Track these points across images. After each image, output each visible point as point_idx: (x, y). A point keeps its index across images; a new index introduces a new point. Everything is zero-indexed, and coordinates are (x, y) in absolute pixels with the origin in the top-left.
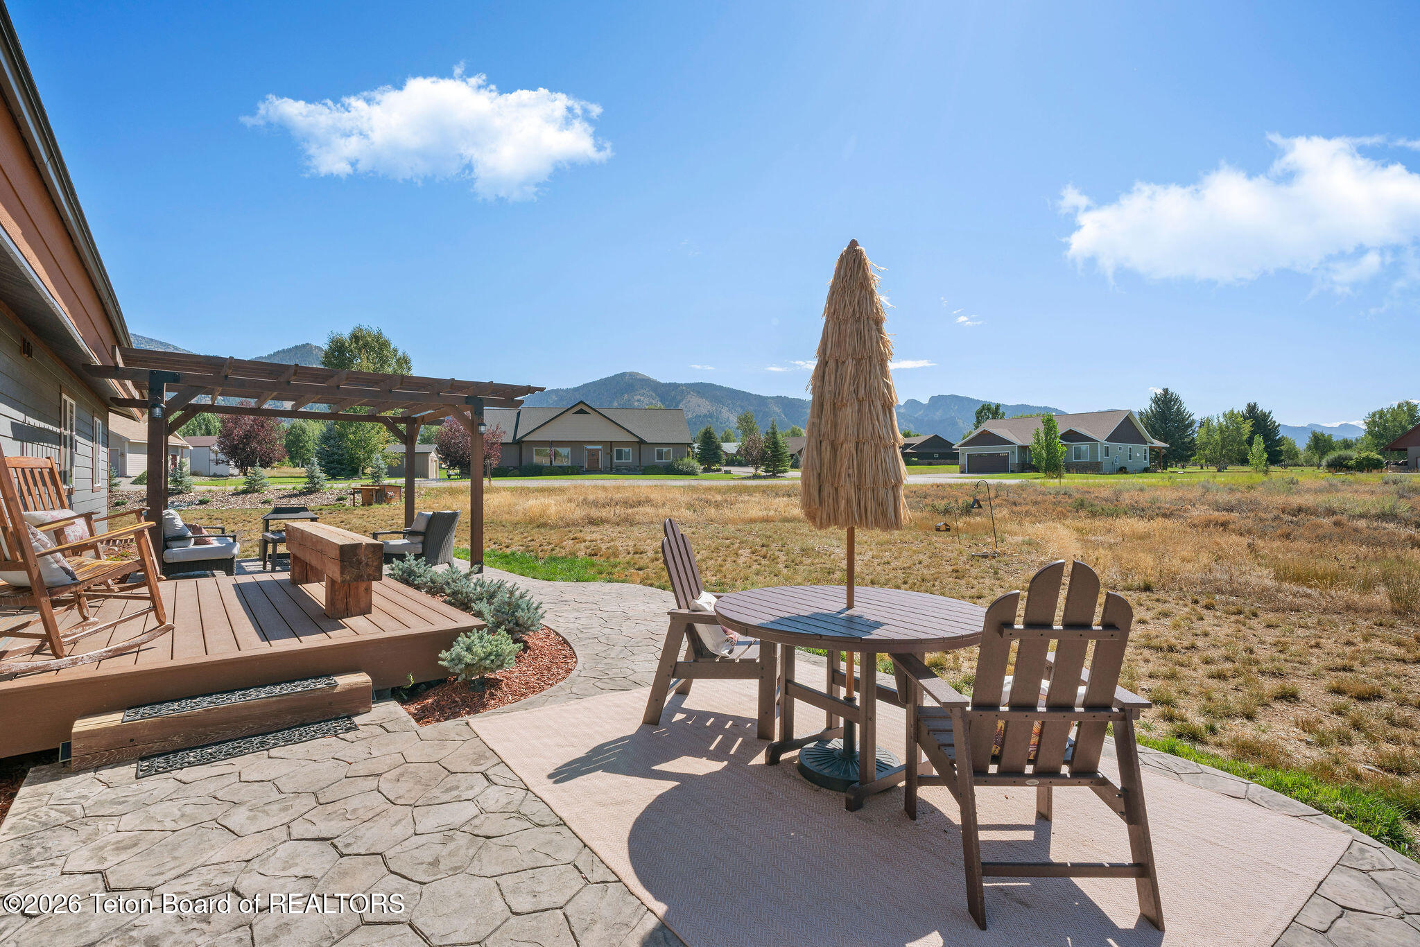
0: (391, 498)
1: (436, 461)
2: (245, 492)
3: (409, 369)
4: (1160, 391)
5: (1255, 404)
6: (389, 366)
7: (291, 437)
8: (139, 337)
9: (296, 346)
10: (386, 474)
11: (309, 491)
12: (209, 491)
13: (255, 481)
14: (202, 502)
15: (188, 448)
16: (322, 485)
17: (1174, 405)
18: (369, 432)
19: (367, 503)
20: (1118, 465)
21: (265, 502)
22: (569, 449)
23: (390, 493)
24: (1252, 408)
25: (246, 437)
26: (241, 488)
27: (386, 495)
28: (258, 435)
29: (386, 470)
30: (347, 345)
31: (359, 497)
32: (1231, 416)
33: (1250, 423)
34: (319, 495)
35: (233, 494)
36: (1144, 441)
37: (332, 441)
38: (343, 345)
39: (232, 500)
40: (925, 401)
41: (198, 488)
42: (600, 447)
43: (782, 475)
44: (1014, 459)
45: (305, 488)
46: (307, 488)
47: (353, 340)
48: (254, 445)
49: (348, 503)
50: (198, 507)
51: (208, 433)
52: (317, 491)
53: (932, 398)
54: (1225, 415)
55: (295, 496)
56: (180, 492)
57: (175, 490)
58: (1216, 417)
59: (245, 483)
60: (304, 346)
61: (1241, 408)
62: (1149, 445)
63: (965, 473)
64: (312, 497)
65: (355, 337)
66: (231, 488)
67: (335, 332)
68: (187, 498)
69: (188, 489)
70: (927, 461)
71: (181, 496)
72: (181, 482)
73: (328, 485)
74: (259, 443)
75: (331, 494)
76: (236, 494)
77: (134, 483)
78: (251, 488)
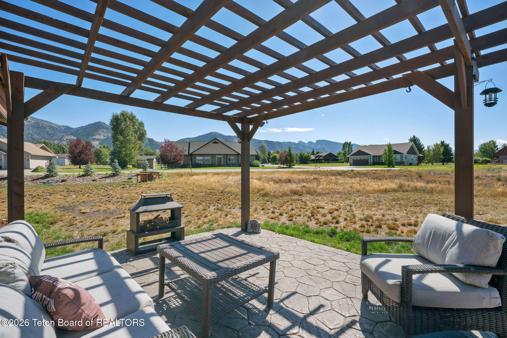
0: (155, 178)
1: (155, 162)
2: (83, 176)
3: (143, 127)
4: (412, 137)
5: (444, 141)
6: (136, 125)
7: (96, 154)
8: (38, 119)
9: (96, 123)
10: (149, 167)
11: (113, 175)
12: (66, 175)
13: (88, 170)
14: (63, 181)
15: (56, 157)
16: (120, 172)
17: (417, 141)
18: (131, 150)
19: (143, 181)
20: (409, 162)
21: (93, 181)
22: (210, 157)
23: (155, 176)
24: (442, 143)
25: (80, 153)
26: (82, 173)
27: (153, 177)
28: (85, 152)
29: (149, 165)
30: (120, 117)
31: (139, 178)
32: (437, 145)
33: (443, 148)
34: (119, 177)
35: (78, 177)
36: (416, 154)
37: (116, 154)
38: (118, 117)
39: (78, 179)
40: (315, 142)
41: (60, 174)
42: (222, 156)
43: (292, 167)
44: (371, 161)
45: (112, 174)
46: (113, 173)
47: (122, 115)
48: (83, 156)
49: (134, 181)
50: (61, 183)
51: (64, 153)
52: (118, 175)
53: (317, 141)
54: (434, 145)
55: (108, 177)
56: (52, 176)
57: (49, 175)
58: (431, 146)
59: (83, 172)
60: (98, 122)
61: (439, 143)
62: (418, 155)
63: (352, 166)
64: (116, 178)
65: (122, 114)
66: (76, 174)
67: (114, 112)
68: (55, 179)
69: (56, 174)
70: (327, 162)
71: (52, 178)
72: (52, 171)
73: (122, 171)
74: (85, 155)
75: (124, 176)
76: (80, 176)
77: (32, 171)
78: (87, 174)
